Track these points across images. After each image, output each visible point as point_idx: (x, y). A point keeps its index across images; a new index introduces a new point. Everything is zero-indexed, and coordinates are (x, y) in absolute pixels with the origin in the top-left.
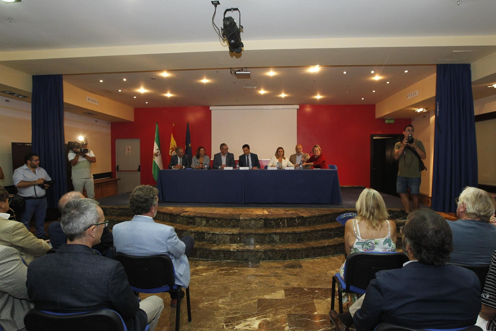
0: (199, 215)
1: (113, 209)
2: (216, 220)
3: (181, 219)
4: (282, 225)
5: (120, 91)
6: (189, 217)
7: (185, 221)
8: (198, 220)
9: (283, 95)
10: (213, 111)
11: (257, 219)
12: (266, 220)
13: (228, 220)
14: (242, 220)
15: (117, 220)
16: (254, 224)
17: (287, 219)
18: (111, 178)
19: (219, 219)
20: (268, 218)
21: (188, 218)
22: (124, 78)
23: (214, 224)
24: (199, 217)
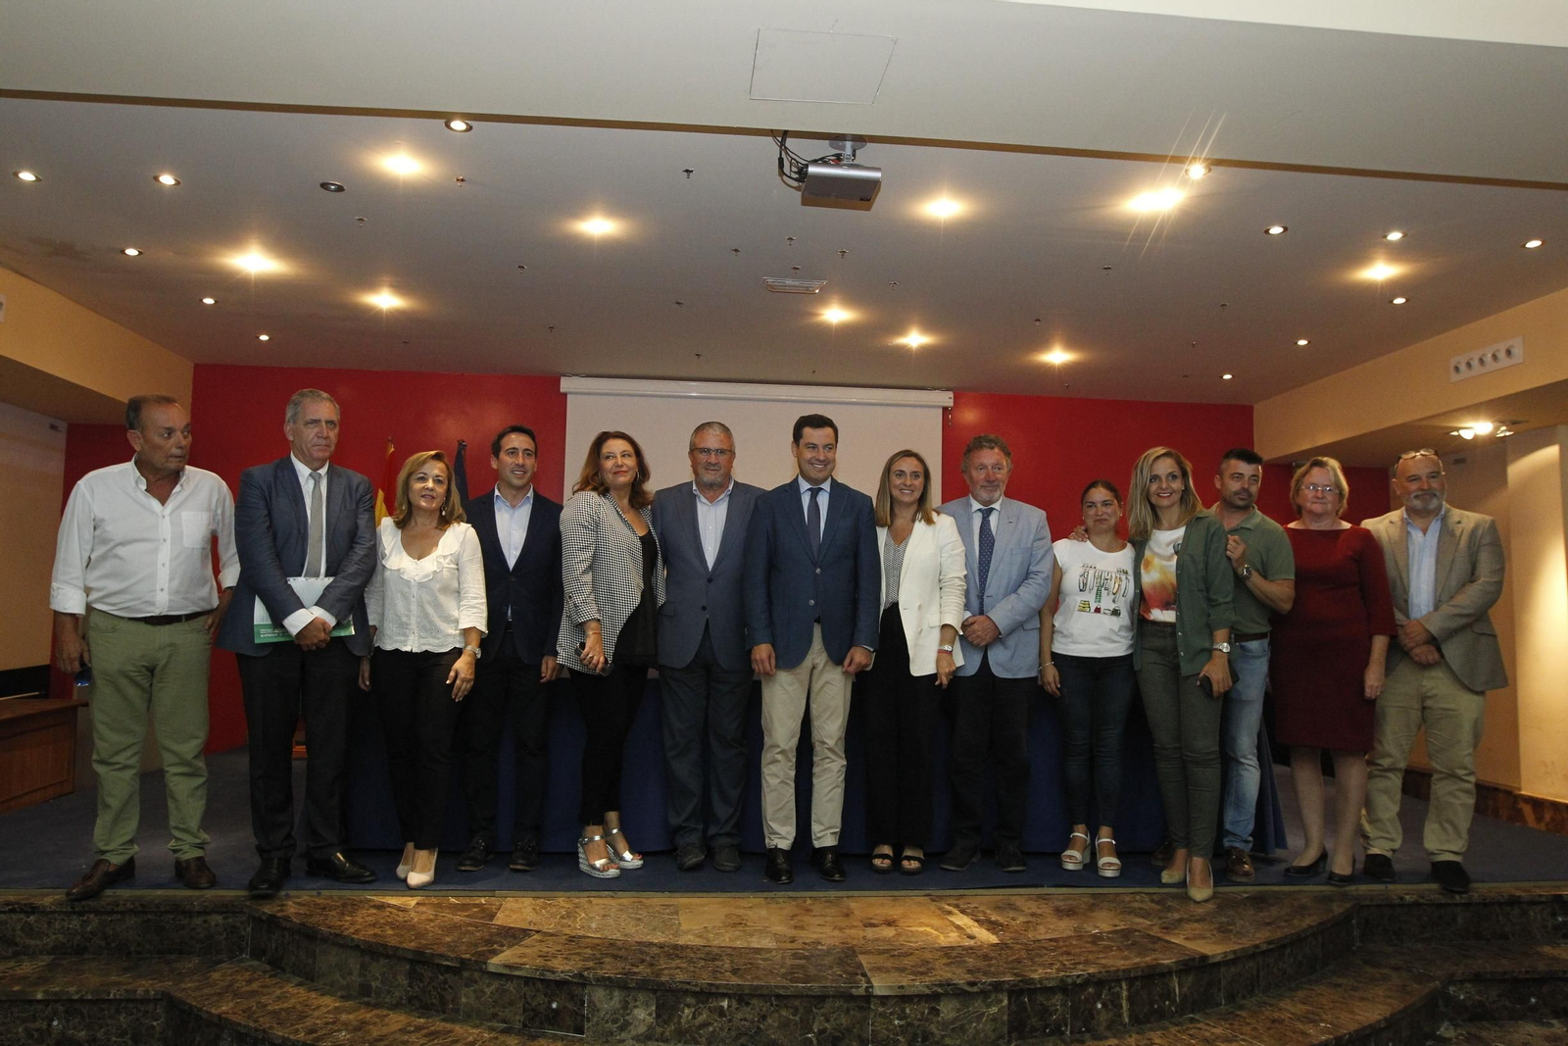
0: (610, 969)
1: (28, 914)
2: (725, 1004)
3: (488, 991)
4: (1104, 1017)
5: (132, 252)
6: (542, 981)
7: (511, 1003)
8: (605, 1002)
9: (915, 339)
10: (574, 396)
11: (975, 989)
12: (1021, 992)
13: (797, 1003)
14: (886, 997)
15: (46, 992)
16: (956, 1019)
17: (1131, 981)
18: (45, 696)
19: (742, 997)
20: (1032, 981)
21: (539, 985)
22: (163, 171)
23: (706, 1025)
24: (608, 983)
